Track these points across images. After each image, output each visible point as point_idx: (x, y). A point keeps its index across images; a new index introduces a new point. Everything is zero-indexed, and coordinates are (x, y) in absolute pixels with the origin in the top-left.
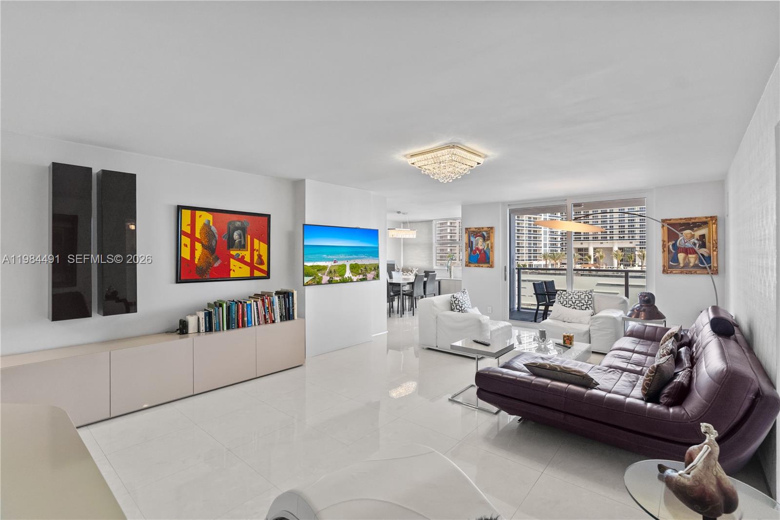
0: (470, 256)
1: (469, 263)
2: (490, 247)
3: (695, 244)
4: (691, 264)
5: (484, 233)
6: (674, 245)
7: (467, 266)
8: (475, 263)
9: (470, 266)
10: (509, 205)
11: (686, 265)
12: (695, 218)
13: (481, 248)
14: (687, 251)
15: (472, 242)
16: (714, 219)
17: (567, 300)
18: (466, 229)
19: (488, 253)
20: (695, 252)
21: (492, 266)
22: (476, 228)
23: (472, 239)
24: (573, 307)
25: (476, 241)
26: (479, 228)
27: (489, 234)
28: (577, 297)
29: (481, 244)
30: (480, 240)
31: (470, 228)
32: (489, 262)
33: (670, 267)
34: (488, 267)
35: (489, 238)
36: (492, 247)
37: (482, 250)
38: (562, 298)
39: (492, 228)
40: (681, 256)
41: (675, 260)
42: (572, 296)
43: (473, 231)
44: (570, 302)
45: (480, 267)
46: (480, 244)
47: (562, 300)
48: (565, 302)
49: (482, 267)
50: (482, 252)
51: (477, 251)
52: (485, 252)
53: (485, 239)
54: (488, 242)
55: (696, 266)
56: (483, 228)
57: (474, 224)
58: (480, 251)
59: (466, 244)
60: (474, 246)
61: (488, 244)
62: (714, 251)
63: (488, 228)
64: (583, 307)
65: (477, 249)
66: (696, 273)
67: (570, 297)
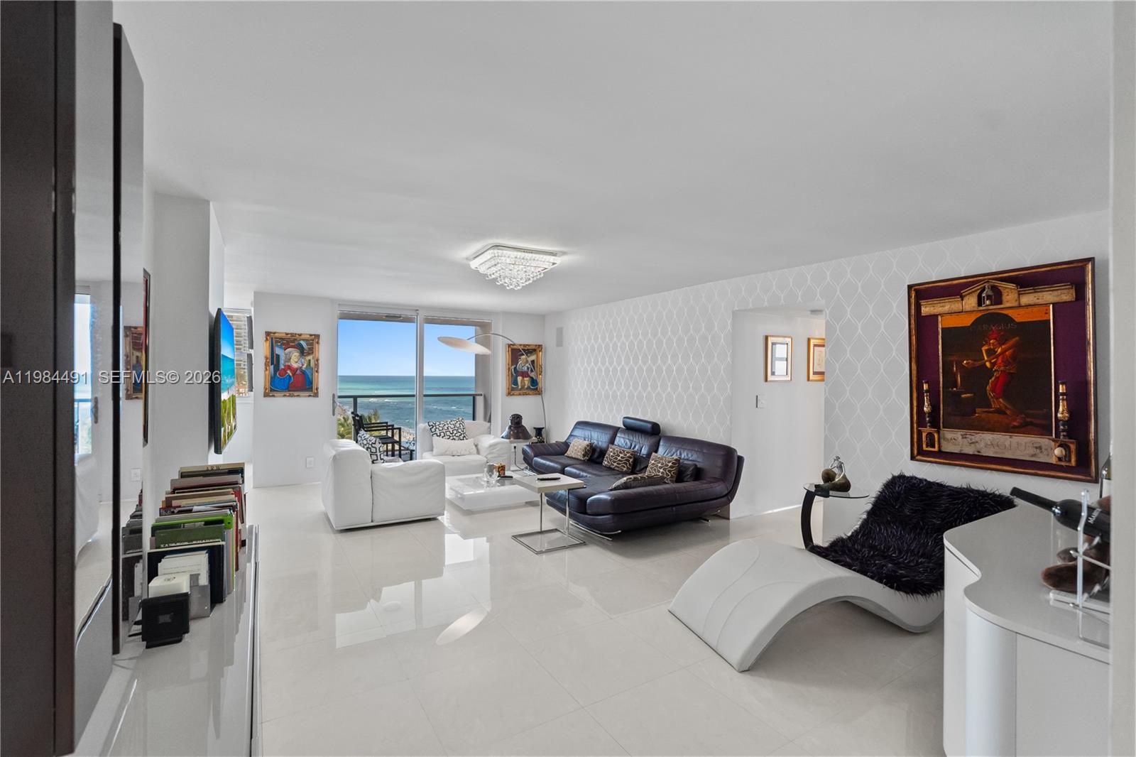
0: (273, 379)
1: (272, 390)
2: (312, 364)
3: (528, 368)
4: (526, 387)
5: (302, 342)
6: (515, 368)
7: (266, 395)
8: (282, 390)
9: (274, 396)
10: (339, 304)
11: (523, 387)
12: (529, 345)
13: (295, 366)
14: (524, 374)
15: (278, 356)
16: (540, 346)
17: (444, 431)
18: (268, 334)
19: (309, 374)
20: (528, 376)
21: (316, 395)
22: (287, 334)
23: (278, 351)
24: (452, 438)
25: (286, 354)
26: (292, 335)
27: (312, 344)
28: (452, 426)
29: (296, 360)
30: (295, 354)
31: (275, 333)
32: (310, 389)
33: (513, 389)
34: (310, 396)
35: (311, 351)
36: (317, 365)
37: (297, 369)
38: (437, 430)
39: (318, 336)
40: (519, 379)
41: (515, 382)
42: (447, 426)
43: (280, 339)
44: (448, 433)
45: (293, 396)
46: (294, 359)
47: (438, 432)
48: (442, 434)
49: (298, 396)
50: (298, 372)
51: (289, 372)
52: (303, 373)
53: (303, 352)
54: (310, 357)
55: (528, 388)
56: (300, 335)
57: (283, 327)
58: (294, 371)
59: (267, 358)
60: (282, 362)
61: (310, 360)
62: (540, 374)
63: (311, 335)
64: (461, 437)
65: (289, 367)
66: (529, 394)
67: (445, 428)
